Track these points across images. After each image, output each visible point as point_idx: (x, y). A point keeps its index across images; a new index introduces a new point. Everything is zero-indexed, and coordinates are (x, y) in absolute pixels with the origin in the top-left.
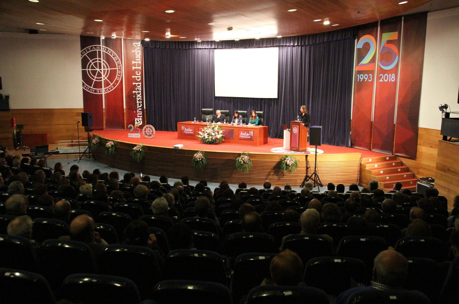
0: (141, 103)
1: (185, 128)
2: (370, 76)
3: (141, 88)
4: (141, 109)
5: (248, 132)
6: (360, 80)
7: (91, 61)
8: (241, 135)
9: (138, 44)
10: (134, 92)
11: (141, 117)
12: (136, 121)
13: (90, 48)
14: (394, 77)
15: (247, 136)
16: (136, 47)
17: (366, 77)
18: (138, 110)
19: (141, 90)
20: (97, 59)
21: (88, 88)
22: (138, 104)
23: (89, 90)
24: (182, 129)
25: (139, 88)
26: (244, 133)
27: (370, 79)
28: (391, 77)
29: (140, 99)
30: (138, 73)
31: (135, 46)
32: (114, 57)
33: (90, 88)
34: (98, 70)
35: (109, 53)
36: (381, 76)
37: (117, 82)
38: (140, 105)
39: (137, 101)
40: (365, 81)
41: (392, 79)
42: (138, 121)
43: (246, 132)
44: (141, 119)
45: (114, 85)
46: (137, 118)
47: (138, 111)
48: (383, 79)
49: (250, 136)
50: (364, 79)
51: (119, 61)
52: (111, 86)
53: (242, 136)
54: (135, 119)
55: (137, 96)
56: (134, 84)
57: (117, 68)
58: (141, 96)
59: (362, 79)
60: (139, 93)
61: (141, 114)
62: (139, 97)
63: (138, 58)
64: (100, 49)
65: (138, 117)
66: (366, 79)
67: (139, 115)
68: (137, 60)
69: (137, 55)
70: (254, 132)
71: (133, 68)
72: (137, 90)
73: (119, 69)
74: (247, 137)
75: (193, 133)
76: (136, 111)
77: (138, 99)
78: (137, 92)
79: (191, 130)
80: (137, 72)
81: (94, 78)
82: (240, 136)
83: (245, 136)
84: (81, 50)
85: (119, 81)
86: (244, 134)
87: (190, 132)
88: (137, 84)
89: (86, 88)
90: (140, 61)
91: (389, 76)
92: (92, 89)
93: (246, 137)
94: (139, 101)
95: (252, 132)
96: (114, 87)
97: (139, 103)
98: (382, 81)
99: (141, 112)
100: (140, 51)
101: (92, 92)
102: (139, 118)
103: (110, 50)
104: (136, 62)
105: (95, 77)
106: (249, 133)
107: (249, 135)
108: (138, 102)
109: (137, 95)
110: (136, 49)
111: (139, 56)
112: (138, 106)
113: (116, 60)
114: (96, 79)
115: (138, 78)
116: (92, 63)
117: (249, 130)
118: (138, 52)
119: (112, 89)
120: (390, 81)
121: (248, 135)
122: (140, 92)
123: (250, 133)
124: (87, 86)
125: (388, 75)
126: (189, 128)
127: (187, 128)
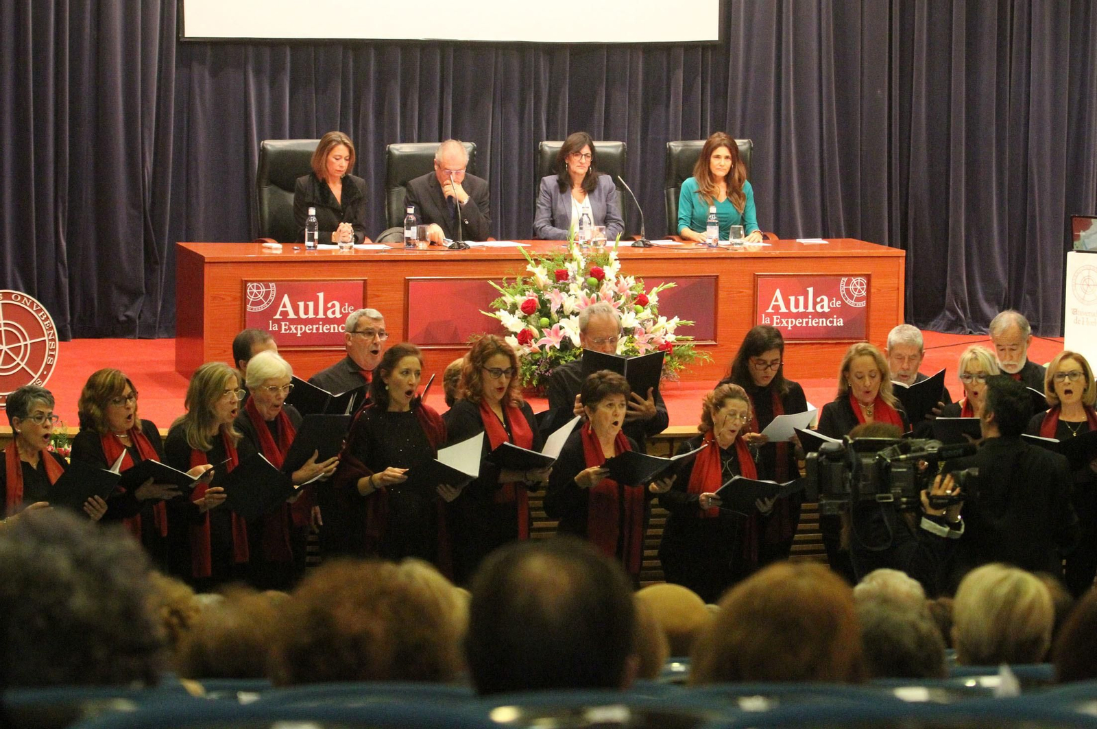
1: (286, 299)
5: (827, 285)
8: (777, 308)
15: (817, 315)
24: (251, 308)
26: (796, 295)
43: (811, 290)
49: (844, 311)
53: (784, 315)
70: (874, 282)
74: (824, 322)
79: (339, 311)
82: (765, 321)
83: (804, 315)
86: (797, 304)
87: (328, 321)
93: (813, 323)
95: (858, 286)
106: (833, 293)
107: (837, 304)
117: (834, 269)
121: (825, 305)
123: (842, 288)
126: (321, 295)
127: (300, 293)
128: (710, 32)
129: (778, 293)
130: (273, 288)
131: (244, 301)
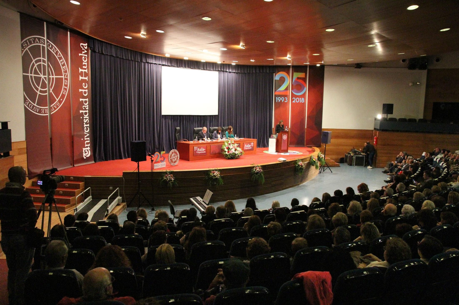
0: (88, 126)
1: (198, 149)
2: (286, 99)
3: (88, 106)
4: (88, 135)
6: (278, 101)
7: (34, 61)
9: (85, 46)
10: (81, 111)
11: (89, 145)
12: (84, 151)
13: (33, 40)
14: (303, 100)
16: (83, 49)
17: (283, 99)
18: (85, 136)
19: (87, 109)
20: (41, 59)
21: (31, 105)
22: (85, 128)
23: (32, 110)
24: (194, 150)
25: (87, 106)
27: (286, 101)
28: (301, 100)
29: (87, 121)
30: (85, 86)
31: (82, 47)
32: (60, 58)
33: (34, 106)
34: (42, 76)
35: (54, 52)
36: (294, 99)
37: (63, 96)
38: (87, 130)
39: (84, 123)
40: (282, 102)
41: (302, 101)
42: (86, 151)
43: (248, 144)
44: (89, 148)
45: (60, 102)
46: (85, 147)
47: (86, 138)
48: (295, 101)
50: (281, 101)
51: (65, 67)
52: (56, 103)
54: (83, 150)
55: (84, 118)
56: (81, 100)
57: (63, 77)
58: (88, 117)
59: (280, 100)
60: (86, 113)
61: (89, 141)
62: (86, 119)
63: (85, 65)
64: (44, 44)
65: (86, 145)
66: (283, 100)
67: (87, 143)
68: (84, 67)
69: (84, 60)
70: (254, 143)
71: (81, 78)
72: (84, 109)
73: (65, 77)
75: (205, 152)
76: (84, 138)
77: (85, 121)
78: (84, 112)
79: (204, 150)
80: (84, 84)
81: (37, 89)
83: (248, 147)
84: (22, 41)
85: (65, 95)
87: (203, 151)
88: (84, 100)
89: (28, 106)
90: (87, 69)
91: (300, 100)
92: (36, 107)
94: (86, 123)
96: (60, 105)
97: (87, 127)
98: (295, 102)
99: (89, 139)
100: (86, 55)
101: (36, 112)
102: (87, 147)
103: (55, 48)
104: (83, 71)
105: (40, 88)
106: (250, 145)
108: (85, 125)
109: (85, 115)
110: (83, 52)
111: (86, 62)
112: (85, 131)
113: (61, 64)
114: (41, 91)
115: (85, 93)
116: (36, 65)
118: (85, 57)
119: (57, 107)
120: (300, 102)
121: (250, 146)
122: (87, 111)
124: (30, 103)
125: (299, 98)
126: (202, 148)
127: (200, 148)
128: (217, 114)
129: (246, 145)
130: (197, 147)
131: (194, 149)
